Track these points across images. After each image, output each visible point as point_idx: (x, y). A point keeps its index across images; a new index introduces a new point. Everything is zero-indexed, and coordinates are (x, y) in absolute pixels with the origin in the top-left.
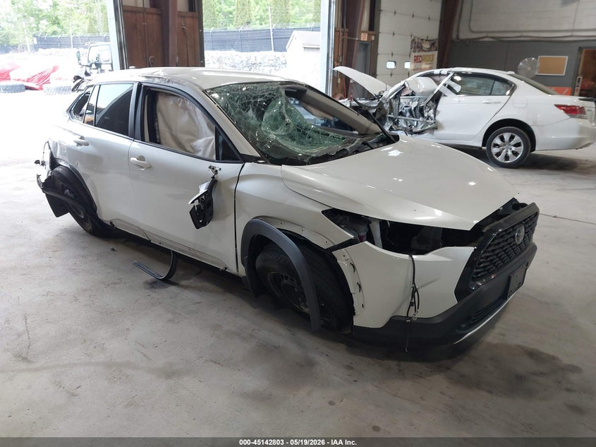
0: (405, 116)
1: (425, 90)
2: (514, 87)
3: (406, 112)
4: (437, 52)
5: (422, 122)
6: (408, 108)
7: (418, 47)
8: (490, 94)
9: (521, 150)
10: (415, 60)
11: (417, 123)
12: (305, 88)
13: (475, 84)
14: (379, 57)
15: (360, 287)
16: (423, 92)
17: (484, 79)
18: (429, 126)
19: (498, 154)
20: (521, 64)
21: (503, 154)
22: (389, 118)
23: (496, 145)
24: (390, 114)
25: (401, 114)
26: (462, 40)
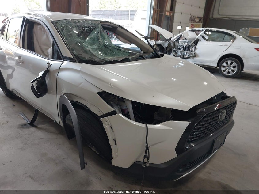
0: (181, 50)
1: (191, 38)
2: (235, 38)
3: (181, 48)
4: (202, 23)
5: (188, 53)
6: (182, 46)
7: (193, 20)
8: (223, 41)
9: (236, 69)
10: (191, 26)
11: (186, 54)
12: (117, 26)
13: (216, 36)
14: (174, 23)
15: (115, 142)
16: (190, 39)
17: (220, 34)
18: (192, 55)
19: (224, 71)
20: (241, 30)
21: (227, 71)
22: (173, 50)
23: (224, 67)
24: (174, 48)
25: (179, 49)
26: (214, 19)
